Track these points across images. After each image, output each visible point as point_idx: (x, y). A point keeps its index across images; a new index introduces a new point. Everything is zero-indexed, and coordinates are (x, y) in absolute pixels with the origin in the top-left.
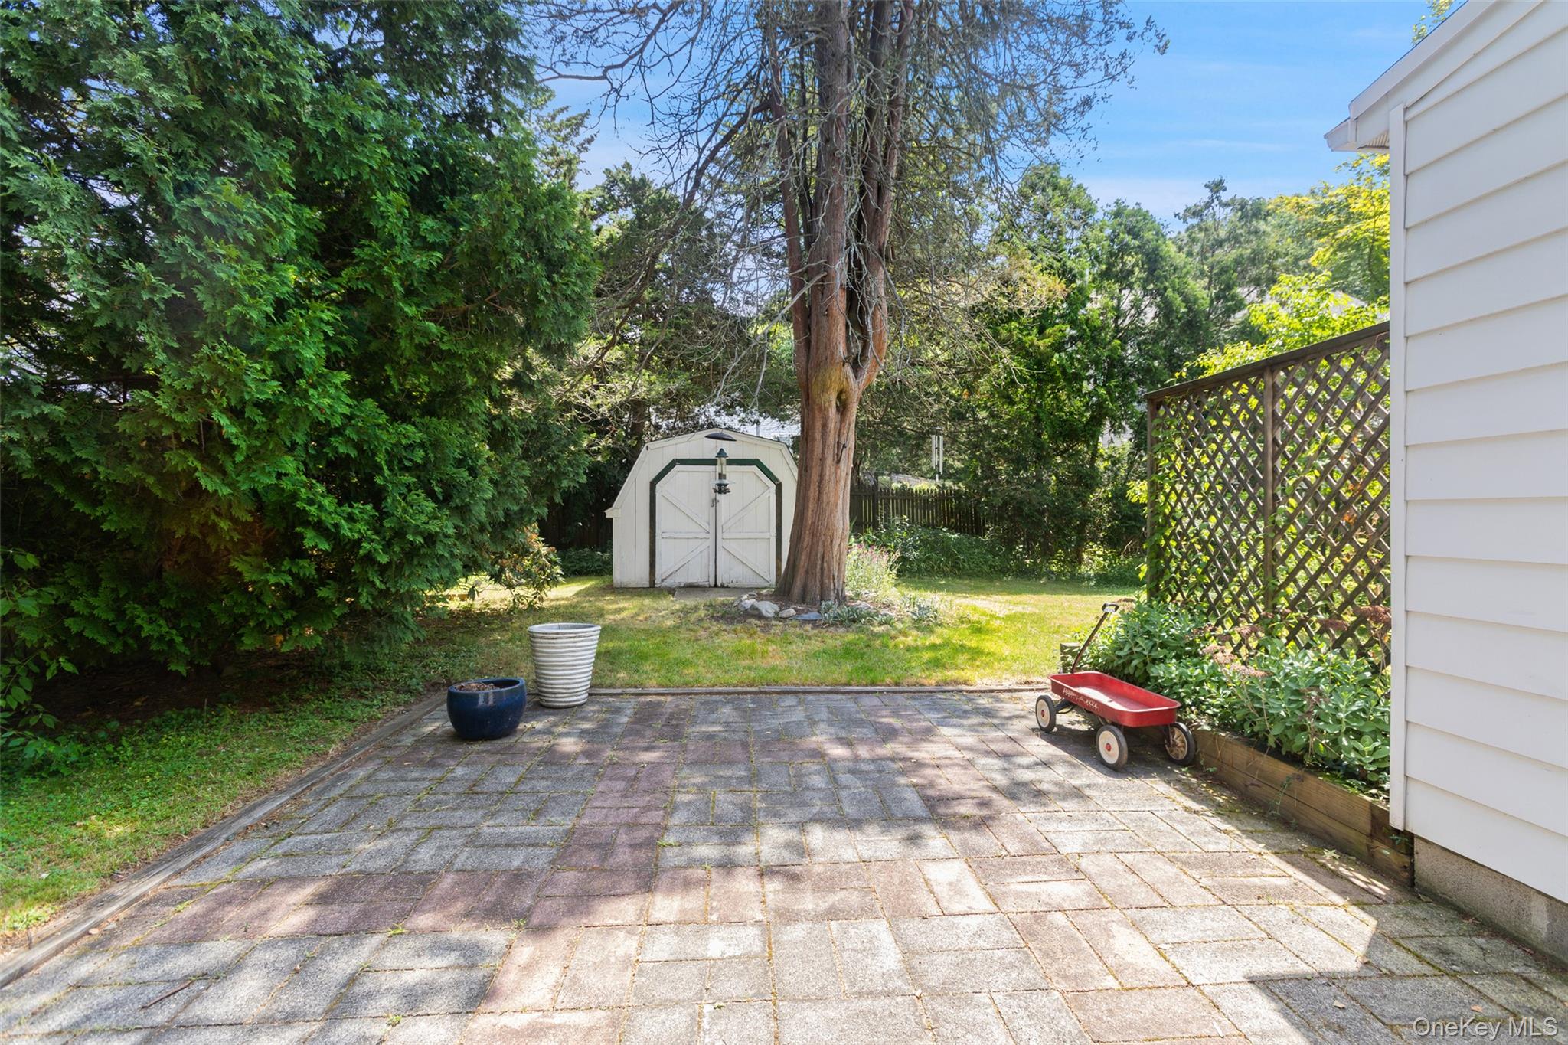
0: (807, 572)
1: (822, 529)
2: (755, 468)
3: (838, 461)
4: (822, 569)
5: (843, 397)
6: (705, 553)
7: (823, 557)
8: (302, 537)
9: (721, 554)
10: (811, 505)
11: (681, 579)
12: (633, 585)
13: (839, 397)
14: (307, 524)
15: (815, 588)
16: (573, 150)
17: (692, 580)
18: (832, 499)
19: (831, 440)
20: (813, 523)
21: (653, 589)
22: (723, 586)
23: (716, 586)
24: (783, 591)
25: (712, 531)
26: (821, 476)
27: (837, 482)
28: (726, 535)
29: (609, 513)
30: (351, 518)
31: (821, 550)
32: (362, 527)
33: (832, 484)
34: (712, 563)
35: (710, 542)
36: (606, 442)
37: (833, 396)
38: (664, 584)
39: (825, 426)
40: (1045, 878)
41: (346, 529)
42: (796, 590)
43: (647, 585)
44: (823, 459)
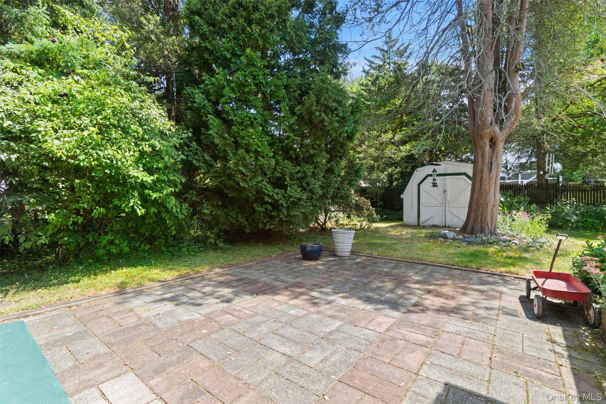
0: (474, 221)
1: (482, 202)
2: (464, 176)
3: (491, 171)
4: (482, 220)
5: (493, 140)
6: (441, 213)
7: (482, 214)
8: (264, 198)
9: (448, 214)
10: (476, 191)
11: (430, 223)
12: (411, 224)
13: (491, 141)
14: (265, 195)
15: (478, 227)
16: (405, 59)
17: (434, 224)
18: (487, 188)
19: (487, 161)
20: (477, 199)
21: (419, 226)
22: (448, 227)
23: (445, 226)
24: (464, 229)
25: (444, 204)
26: (482, 178)
27: (490, 180)
28: (450, 205)
29: (402, 196)
30: (277, 194)
31: (481, 211)
32: (280, 196)
33: (487, 181)
34: (444, 217)
35: (443, 208)
36: (398, 169)
37: (487, 141)
38: (423, 224)
39: (483, 155)
40: (419, 332)
41: (275, 196)
42: (469, 228)
43: (417, 224)
44: (482, 171)
